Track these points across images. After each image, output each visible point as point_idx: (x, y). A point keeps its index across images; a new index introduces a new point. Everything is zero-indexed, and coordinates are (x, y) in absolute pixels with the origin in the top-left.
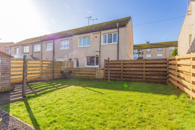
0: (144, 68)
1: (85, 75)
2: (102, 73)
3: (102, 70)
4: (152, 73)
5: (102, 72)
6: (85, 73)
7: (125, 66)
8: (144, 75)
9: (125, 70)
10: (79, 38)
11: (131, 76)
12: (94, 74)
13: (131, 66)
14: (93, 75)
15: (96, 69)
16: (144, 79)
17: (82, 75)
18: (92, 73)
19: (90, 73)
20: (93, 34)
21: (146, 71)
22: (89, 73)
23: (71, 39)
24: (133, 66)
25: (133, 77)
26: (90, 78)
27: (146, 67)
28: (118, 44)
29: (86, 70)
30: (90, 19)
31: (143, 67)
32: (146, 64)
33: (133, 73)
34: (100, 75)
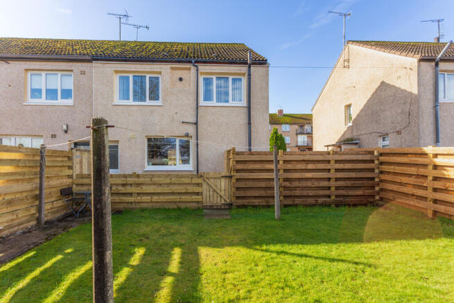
0: (332, 171)
1: (162, 198)
2: (223, 188)
3: (223, 180)
4: (349, 183)
5: (223, 184)
6: (166, 190)
7: (289, 166)
8: (333, 189)
9: (289, 177)
10: (116, 72)
11: (305, 193)
12: (198, 194)
13: (303, 168)
14: (194, 197)
15: (206, 176)
16: (333, 198)
17: (155, 198)
18: (191, 189)
19: (184, 191)
20: (172, 68)
21: (337, 179)
22: (182, 189)
23: (83, 73)
24: (310, 166)
25: (311, 194)
26: (183, 206)
27: (337, 170)
28: (249, 108)
29: (168, 181)
30: (123, 20)
31: (329, 170)
32: (337, 162)
33: (309, 184)
34: (217, 193)
